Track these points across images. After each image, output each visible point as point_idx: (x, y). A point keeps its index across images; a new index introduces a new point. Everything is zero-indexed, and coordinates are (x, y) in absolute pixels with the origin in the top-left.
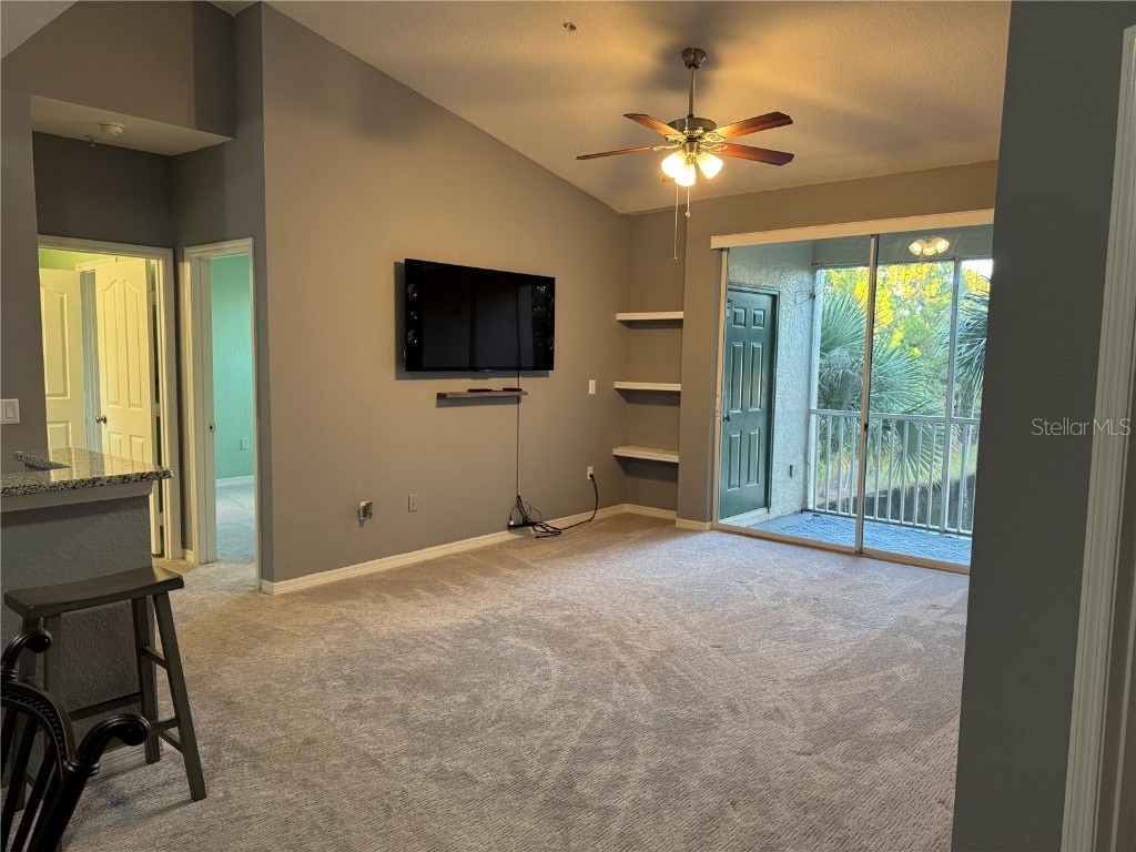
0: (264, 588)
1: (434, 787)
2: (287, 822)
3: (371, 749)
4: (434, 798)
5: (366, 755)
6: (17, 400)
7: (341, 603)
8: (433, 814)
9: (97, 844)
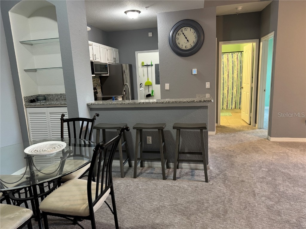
0: (269, 138)
1: (265, 210)
2: (219, 197)
3: (257, 191)
4: (262, 212)
5: (254, 191)
6: (209, 83)
7: (288, 148)
8: (257, 216)
9: (183, 181)
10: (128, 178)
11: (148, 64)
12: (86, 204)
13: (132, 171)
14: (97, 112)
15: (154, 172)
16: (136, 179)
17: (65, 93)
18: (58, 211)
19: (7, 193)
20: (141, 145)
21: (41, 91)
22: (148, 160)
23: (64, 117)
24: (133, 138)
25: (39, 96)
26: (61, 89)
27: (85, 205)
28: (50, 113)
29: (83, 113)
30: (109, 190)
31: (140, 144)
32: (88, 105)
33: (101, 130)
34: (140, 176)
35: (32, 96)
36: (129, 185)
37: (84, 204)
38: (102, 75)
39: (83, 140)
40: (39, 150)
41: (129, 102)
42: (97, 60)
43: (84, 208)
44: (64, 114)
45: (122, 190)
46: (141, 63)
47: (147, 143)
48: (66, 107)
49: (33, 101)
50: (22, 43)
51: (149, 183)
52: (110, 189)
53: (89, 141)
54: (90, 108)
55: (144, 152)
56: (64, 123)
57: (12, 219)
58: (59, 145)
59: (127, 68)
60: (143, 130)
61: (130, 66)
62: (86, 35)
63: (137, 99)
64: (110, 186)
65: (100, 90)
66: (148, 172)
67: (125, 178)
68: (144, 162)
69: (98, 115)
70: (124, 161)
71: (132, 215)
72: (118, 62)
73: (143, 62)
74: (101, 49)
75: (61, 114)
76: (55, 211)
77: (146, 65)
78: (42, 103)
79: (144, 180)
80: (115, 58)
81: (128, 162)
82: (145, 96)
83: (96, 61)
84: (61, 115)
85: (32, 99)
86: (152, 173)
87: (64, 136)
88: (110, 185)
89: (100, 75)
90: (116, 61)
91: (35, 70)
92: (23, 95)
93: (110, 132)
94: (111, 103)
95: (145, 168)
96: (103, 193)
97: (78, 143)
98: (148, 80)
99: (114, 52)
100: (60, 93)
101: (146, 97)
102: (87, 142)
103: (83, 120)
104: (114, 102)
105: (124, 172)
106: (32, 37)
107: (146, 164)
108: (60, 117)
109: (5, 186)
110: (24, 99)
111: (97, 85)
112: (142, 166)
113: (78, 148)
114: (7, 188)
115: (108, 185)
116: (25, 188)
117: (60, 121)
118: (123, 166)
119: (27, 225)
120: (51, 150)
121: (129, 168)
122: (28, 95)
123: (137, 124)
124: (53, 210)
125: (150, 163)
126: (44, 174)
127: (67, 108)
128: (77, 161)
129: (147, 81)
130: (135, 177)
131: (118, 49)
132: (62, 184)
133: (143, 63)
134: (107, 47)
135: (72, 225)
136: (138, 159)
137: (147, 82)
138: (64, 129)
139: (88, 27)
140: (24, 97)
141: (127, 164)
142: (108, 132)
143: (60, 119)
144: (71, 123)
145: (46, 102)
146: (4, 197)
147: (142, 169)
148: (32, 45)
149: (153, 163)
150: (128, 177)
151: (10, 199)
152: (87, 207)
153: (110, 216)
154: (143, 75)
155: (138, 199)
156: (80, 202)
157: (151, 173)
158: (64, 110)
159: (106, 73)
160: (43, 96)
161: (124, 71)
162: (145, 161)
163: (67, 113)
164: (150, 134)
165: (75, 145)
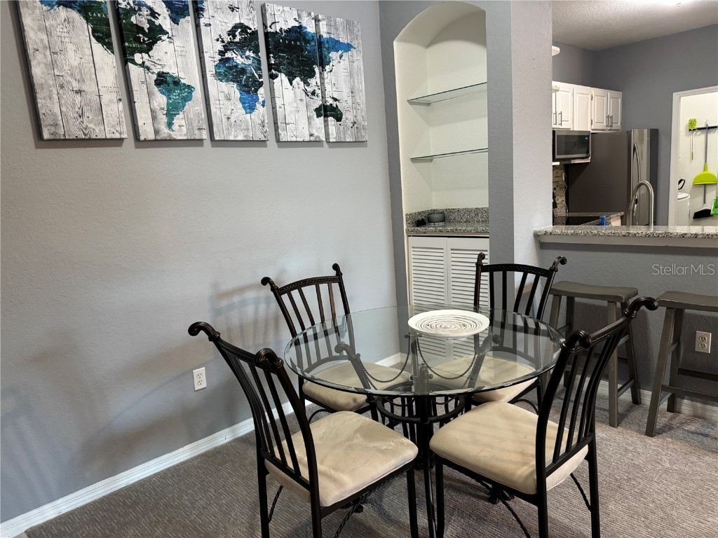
10: (628, 431)
11: (709, 125)
12: (531, 467)
13: (641, 415)
14: (563, 254)
15: (712, 433)
16: (654, 439)
17: (488, 206)
18: (467, 463)
19: (374, 399)
20: (676, 352)
21: (438, 202)
22: (694, 396)
23: (483, 261)
24: (651, 328)
25: (434, 212)
26: (479, 198)
27: (525, 468)
28: (452, 250)
29: (524, 254)
30: (585, 450)
31: (673, 347)
32: (536, 236)
33: (564, 299)
34: (664, 434)
35: (419, 213)
36: (631, 448)
37: (525, 464)
38: (573, 162)
39: (522, 317)
40: (435, 325)
41: (648, 232)
42: (565, 126)
43: (525, 474)
44: (485, 253)
45: (611, 456)
46: (688, 122)
47: (696, 350)
48: (488, 237)
49: (422, 222)
50: (411, 102)
51: (694, 459)
52: (587, 446)
53: (536, 320)
54: (542, 242)
55: (683, 372)
56: (482, 274)
57: (383, 452)
58: (475, 321)
59: (641, 140)
60: (687, 311)
61: (654, 134)
62: (548, 67)
63: (666, 224)
64: (589, 440)
65: (564, 198)
66: (692, 428)
67: (620, 429)
68: (679, 400)
69: (563, 261)
70: (619, 386)
71: (641, 529)
72: (617, 125)
73: (695, 121)
74: (577, 97)
75: (479, 253)
76: (462, 460)
77: (703, 126)
78: (439, 227)
79: (678, 446)
80: (612, 117)
81: (630, 389)
82: (692, 215)
83: (560, 127)
84: (477, 256)
85: (420, 218)
86: (706, 436)
87: (480, 303)
88: (588, 437)
89: (567, 162)
90: (612, 123)
91: (429, 159)
92: (406, 209)
93: (585, 305)
94: (595, 232)
95: (681, 416)
96: (571, 452)
97: (510, 321)
98: (705, 169)
99: (610, 101)
100: (475, 207)
101: (694, 218)
102: (531, 324)
103: (525, 269)
104: (603, 230)
105: (618, 413)
106: (430, 87)
107: (686, 406)
108: (476, 261)
109: (372, 384)
110: (407, 218)
111: (557, 186)
112: (672, 408)
113: (508, 333)
114: (376, 389)
115: (585, 436)
116: (403, 398)
117: (475, 269)
118: (618, 397)
119: (406, 474)
120: (456, 329)
121: (631, 407)
122: (414, 211)
123: (668, 292)
124: (457, 458)
125: (699, 405)
126: (439, 376)
127: (488, 239)
128: (505, 363)
129: (700, 171)
130: (651, 431)
131: (621, 93)
132: (473, 407)
133: (692, 123)
134: (593, 91)
135: (486, 501)
136: (664, 388)
137: (702, 175)
138: (481, 286)
139: (553, 47)
140: (407, 215)
141: (627, 396)
142: (580, 304)
143: (474, 265)
144: (498, 275)
145: (445, 226)
146: (368, 405)
147: (671, 419)
148: (429, 104)
149: (709, 407)
150: (630, 428)
151: (378, 412)
152: (531, 473)
153: (576, 511)
154: (689, 155)
155: (659, 494)
156: (516, 457)
157: (702, 434)
158: (483, 245)
159: (584, 155)
160: (440, 213)
161: (634, 149)
162: (683, 398)
163: (487, 251)
164: (707, 325)
165: (503, 325)
